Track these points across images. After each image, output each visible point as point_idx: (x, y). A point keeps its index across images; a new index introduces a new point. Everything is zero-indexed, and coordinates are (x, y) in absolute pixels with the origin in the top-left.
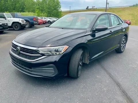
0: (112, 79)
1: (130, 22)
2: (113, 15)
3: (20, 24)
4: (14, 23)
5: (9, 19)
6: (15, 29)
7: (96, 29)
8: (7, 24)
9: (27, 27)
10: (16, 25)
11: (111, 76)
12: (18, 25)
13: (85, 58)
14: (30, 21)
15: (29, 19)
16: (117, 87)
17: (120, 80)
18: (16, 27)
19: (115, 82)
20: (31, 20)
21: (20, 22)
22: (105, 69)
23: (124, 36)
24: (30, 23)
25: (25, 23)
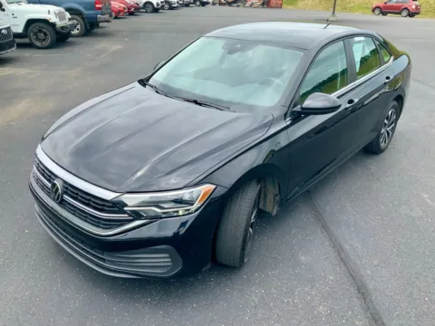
0: (343, 268)
1: (417, 6)
2: (362, 38)
3: (53, 25)
4: (30, 22)
5: (14, 7)
6: (38, 44)
7: (302, 108)
8: (8, 29)
9: (75, 32)
10: (40, 31)
11: (343, 256)
12: (46, 29)
13: (265, 196)
14: (86, 12)
15: (80, 4)
16: (357, 302)
17: (369, 272)
18: (41, 36)
19: (353, 279)
20: (87, 9)
21: (53, 19)
22: (325, 227)
23: (395, 99)
24: (83, 19)
25: (70, 19)
